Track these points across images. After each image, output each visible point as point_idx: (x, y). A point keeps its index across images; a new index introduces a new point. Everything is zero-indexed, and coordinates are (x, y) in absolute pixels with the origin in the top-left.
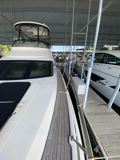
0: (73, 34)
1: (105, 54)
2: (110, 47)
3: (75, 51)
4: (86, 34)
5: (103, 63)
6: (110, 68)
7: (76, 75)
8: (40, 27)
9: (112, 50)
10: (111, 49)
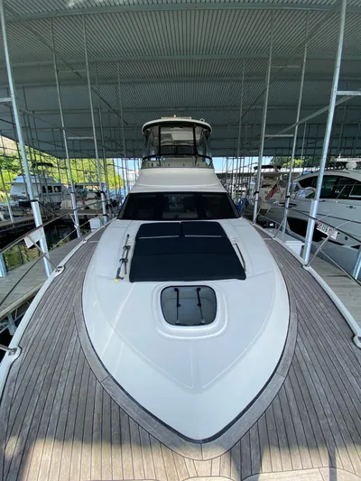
0: (265, 138)
1: (339, 177)
2: (352, 163)
3: (253, 171)
4: (293, 138)
5: (335, 198)
6: (351, 207)
7: (271, 225)
8: (197, 129)
9: (356, 168)
10: (355, 166)
